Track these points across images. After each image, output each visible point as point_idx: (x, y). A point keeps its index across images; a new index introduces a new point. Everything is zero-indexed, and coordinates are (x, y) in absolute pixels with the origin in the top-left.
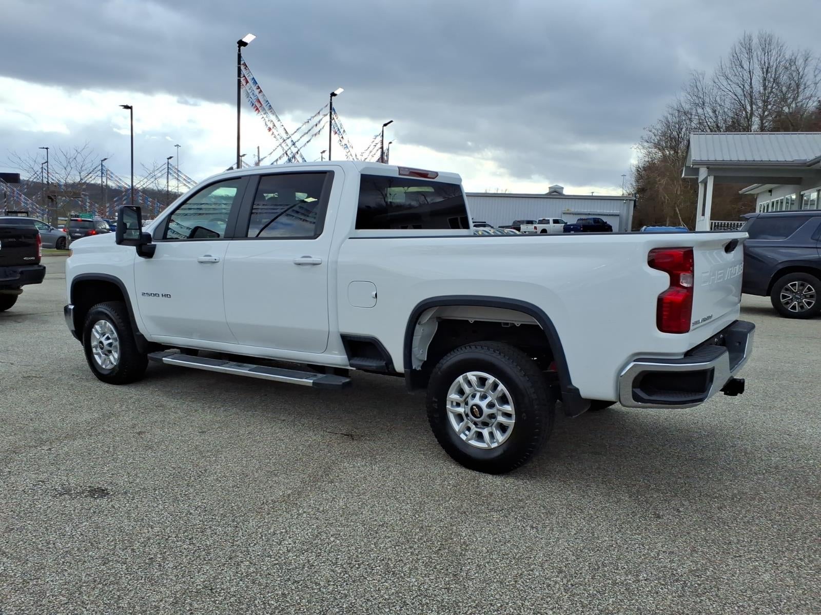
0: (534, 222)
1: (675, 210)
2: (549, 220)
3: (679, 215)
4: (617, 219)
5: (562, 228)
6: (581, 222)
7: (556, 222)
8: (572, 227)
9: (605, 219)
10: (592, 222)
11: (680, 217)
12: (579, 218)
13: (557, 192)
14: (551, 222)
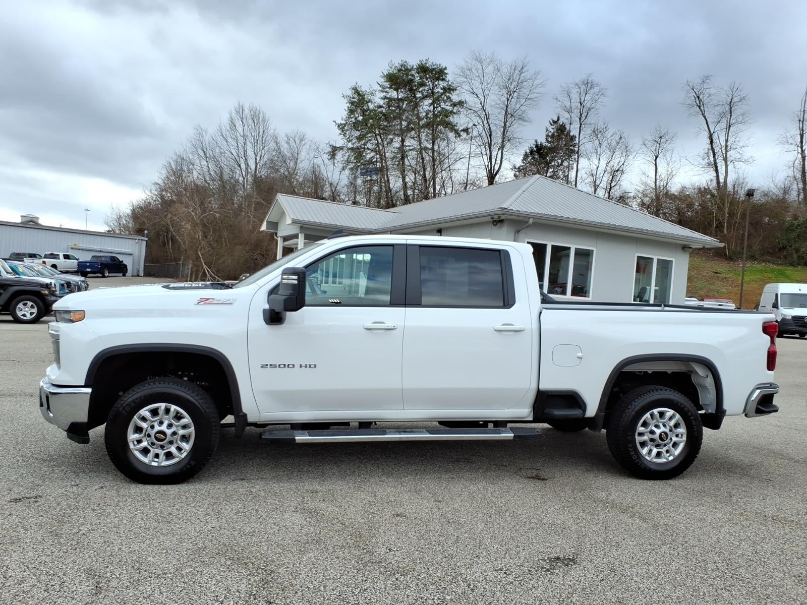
0: (37, 256)
1: (197, 254)
2: (58, 255)
3: (202, 259)
4: (131, 257)
5: (76, 264)
6: (94, 259)
7: (66, 257)
8: (88, 264)
9: (121, 258)
10: (108, 260)
11: (203, 262)
12: (93, 255)
13: (34, 222)
14: (61, 257)
